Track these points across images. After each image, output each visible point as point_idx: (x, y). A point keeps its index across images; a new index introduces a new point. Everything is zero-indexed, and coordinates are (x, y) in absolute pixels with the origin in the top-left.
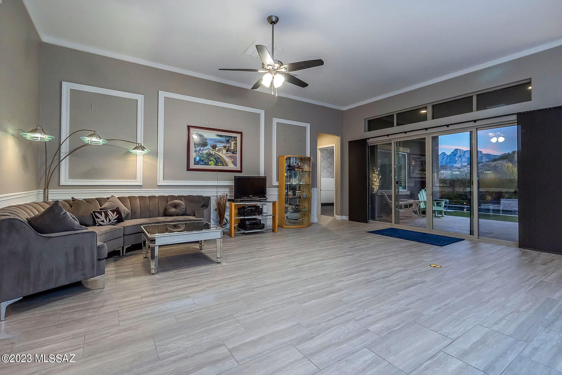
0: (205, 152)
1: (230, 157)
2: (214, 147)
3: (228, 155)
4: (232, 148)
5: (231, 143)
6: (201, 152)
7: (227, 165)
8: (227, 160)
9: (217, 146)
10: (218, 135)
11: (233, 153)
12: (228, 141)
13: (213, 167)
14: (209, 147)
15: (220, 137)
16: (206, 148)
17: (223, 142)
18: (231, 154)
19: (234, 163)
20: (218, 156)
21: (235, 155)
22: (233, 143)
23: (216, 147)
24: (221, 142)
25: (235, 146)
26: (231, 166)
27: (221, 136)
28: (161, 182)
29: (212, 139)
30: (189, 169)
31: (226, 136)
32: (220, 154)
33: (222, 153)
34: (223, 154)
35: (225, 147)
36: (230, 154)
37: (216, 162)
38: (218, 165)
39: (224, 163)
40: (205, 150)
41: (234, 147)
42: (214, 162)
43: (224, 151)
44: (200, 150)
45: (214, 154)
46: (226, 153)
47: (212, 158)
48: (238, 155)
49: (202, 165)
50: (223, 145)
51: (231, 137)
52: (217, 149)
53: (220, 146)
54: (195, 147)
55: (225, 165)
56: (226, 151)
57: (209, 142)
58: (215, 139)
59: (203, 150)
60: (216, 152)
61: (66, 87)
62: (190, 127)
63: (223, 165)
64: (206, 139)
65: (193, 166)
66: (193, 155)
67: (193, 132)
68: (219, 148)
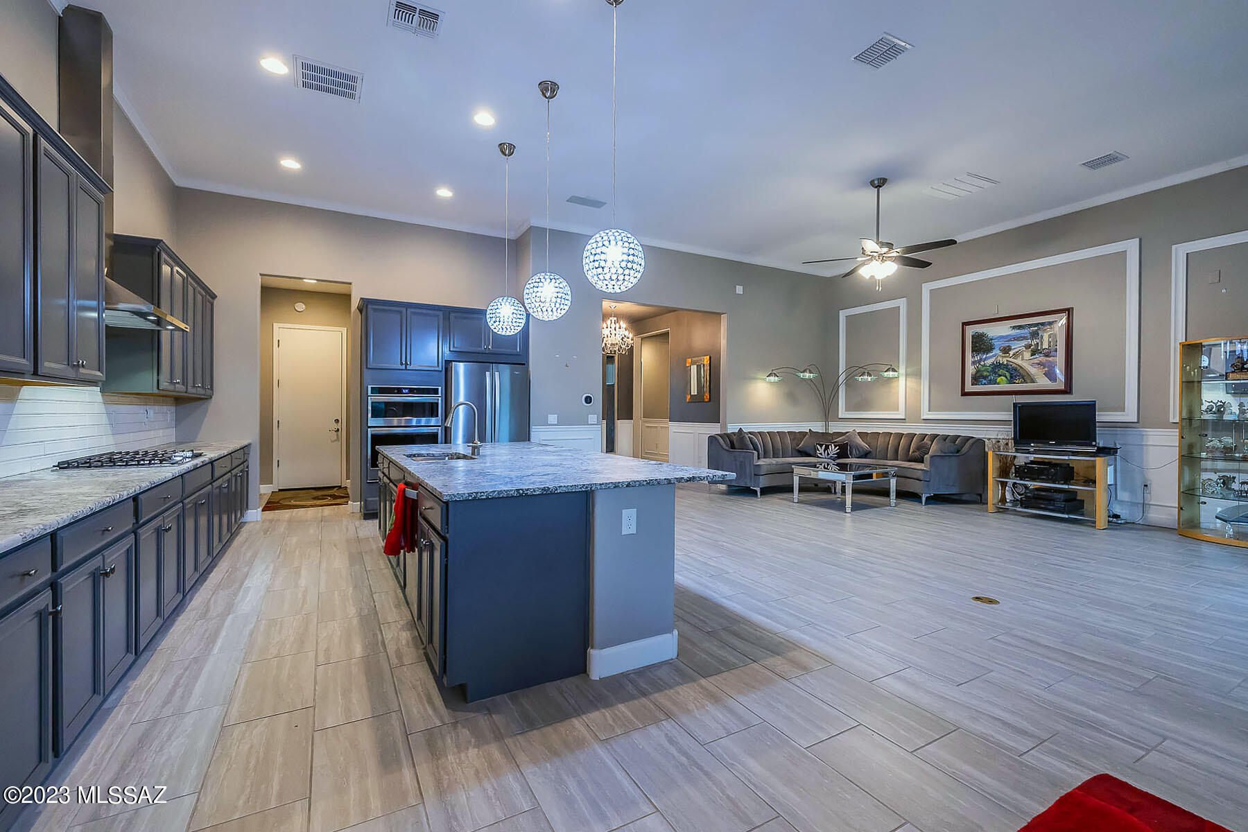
0: (989, 362)
1: (1040, 364)
2: (1006, 350)
3: (1036, 361)
4: (1045, 346)
5: (1042, 336)
6: (982, 363)
7: (1033, 381)
8: (1033, 370)
9: (1013, 347)
10: (1014, 328)
11: (1047, 356)
12: (1035, 335)
13: (1003, 385)
14: (997, 351)
15: (1018, 329)
16: (991, 354)
17: (1025, 338)
18: (1042, 359)
19: (1050, 375)
20: (1014, 365)
21: (1051, 359)
22: (1045, 336)
23: (1010, 349)
24: (1018, 338)
25: (1053, 340)
26: (1043, 382)
27: (1020, 327)
28: (926, 415)
29: (1002, 337)
30: (964, 394)
31: (1030, 326)
32: (1018, 361)
33: (1022, 360)
34: (1025, 361)
35: (1027, 347)
36: (1040, 358)
37: (1011, 377)
38: (1015, 383)
39: (1026, 378)
40: (991, 357)
41: (1050, 342)
42: (1006, 377)
43: (1027, 355)
44: (981, 359)
45: (1005, 363)
46: (1031, 358)
47: (1001, 372)
48: (1060, 358)
49: (985, 384)
50: (1024, 343)
51: (1043, 324)
52: (1011, 353)
53: (1017, 346)
54: (973, 357)
55: (1028, 381)
56: (1030, 354)
57: (997, 343)
58: (1007, 336)
59: (986, 359)
60: (1009, 359)
61: (843, 315)
62: (964, 324)
63: (1025, 382)
64: (992, 339)
65: (969, 387)
66: (970, 370)
67: (970, 331)
68: (1016, 350)
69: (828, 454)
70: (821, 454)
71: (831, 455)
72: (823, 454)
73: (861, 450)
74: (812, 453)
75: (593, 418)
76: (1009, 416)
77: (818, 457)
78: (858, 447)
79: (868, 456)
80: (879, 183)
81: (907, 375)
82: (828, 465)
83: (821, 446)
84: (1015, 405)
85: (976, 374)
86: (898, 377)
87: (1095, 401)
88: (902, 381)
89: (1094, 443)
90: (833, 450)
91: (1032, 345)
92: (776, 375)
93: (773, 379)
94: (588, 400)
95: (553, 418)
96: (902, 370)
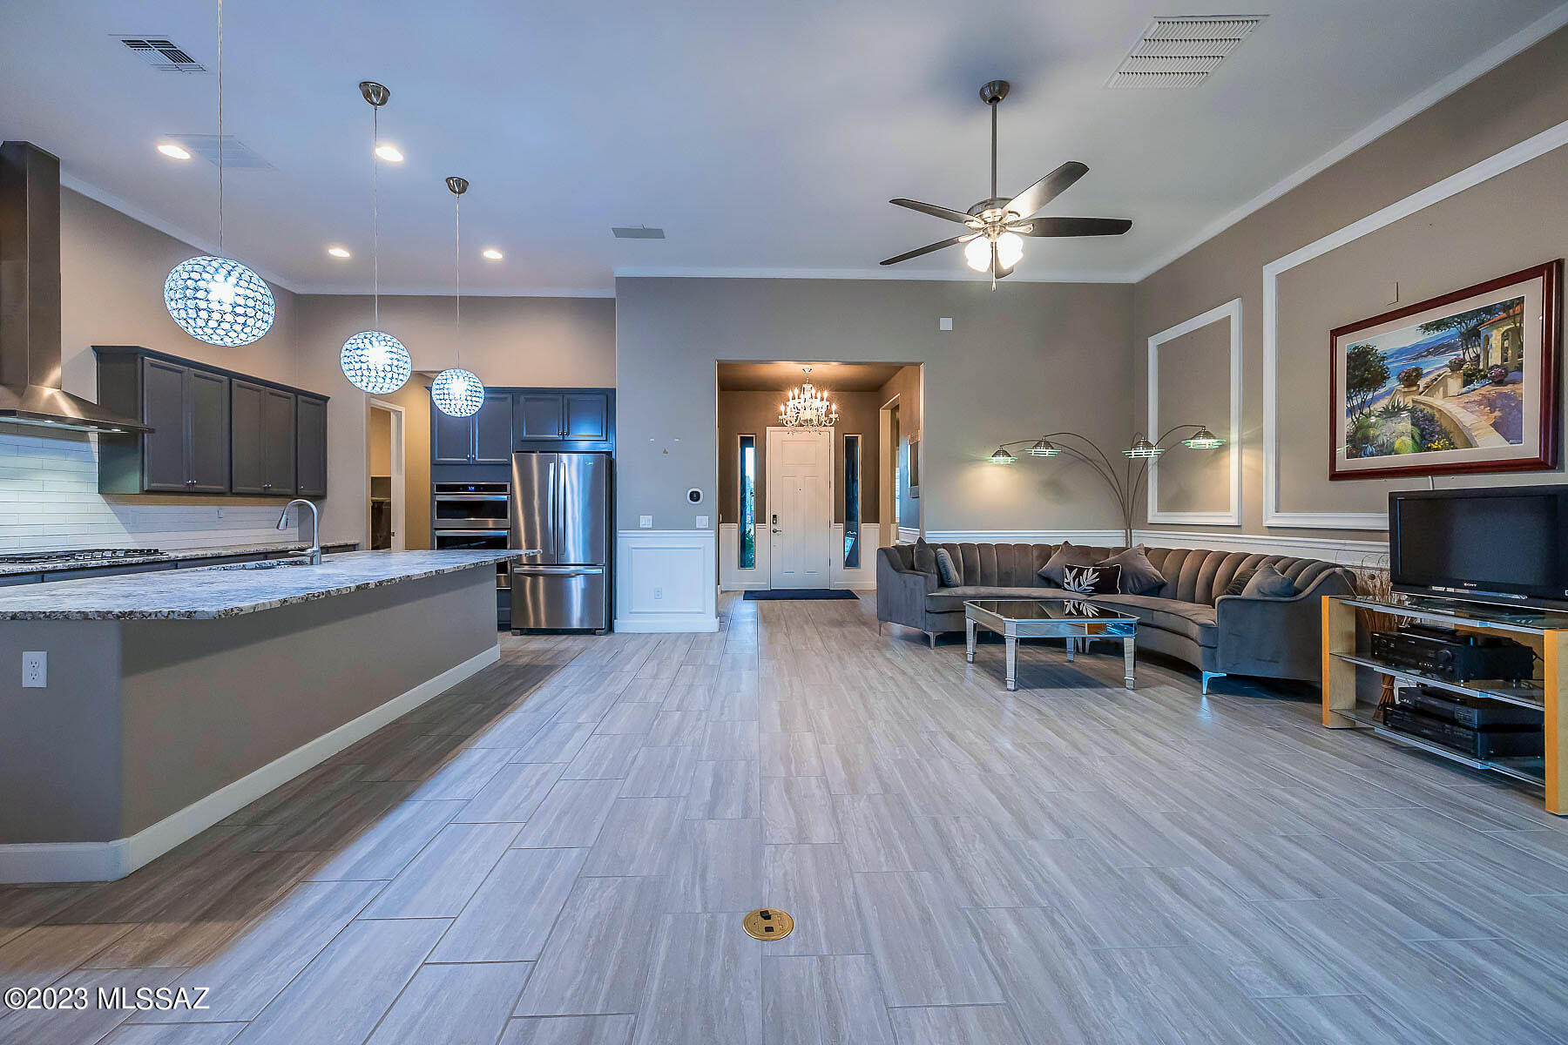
0: (1380, 406)
1: (1485, 401)
2: (1412, 379)
3: (1474, 396)
4: (1496, 360)
5: (1488, 338)
6: (1366, 411)
7: (1467, 444)
8: (1467, 419)
9: (1425, 372)
10: (1427, 327)
11: (1499, 383)
12: (1472, 336)
13: (1406, 456)
14: (1393, 383)
15: (1438, 329)
16: (1382, 390)
17: (1450, 347)
18: (1490, 389)
19: (1505, 427)
20: (1427, 410)
21: (1508, 388)
22: (1497, 336)
23: (1418, 374)
24: (1438, 349)
25: (1514, 343)
26: (1491, 445)
27: (1439, 325)
28: (1272, 520)
29: (1402, 352)
30: (1335, 476)
31: (1462, 317)
32: (1437, 401)
33: (1444, 396)
34: (1449, 399)
35: (1456, 366)
36: (1483, 389)
37: (1422, 436)
38: (1429, 449)
39: (1454, 436)
40: (1382, 396)
41: (1505, 350)
42: (1412, 437)
43: (1455, 385)
44: (1364, 401)
45: (1410, 405)
46: (1466, 389)
49: (1371, 454)
50: (1449, 358)
51: (1489, 310)
52: (1422, 383)
54: (1349, 398)
55: (1458, 442)
56: (1460, 381)
57: (1393, 366)
58: (1417, 345)
59: (1374, 400)
60: (1417, 397)
61: (1154, 343)
62: (1336, 333)
63: (1452, 446)
64: (1383, 358)
65: (1344, 464)
66: (1345, 425)
67: (1346, 344)
68: (1432, 376)
69: (1080, 585)
70: (1068, 584)
71: (1084, 586)
72: (1072, 583)
74: (1058, 581)
75: (702, 521)
76: (1380, 521)
77: (1065, 589)
78: (1139, 575)
79: (1163, 591)
80: (994, 93)
81: (1242, 443)
82: (1079, 604)
83: (1071, 569)
84: (1393, 497)
85: (1356, 432)
86: (1224, 447)
88: (1234, 451)
90: (1090, 577)
91: (1464, 361)
92: (1006, 454)
93: (1002, 459)
94: (695, 497)
95: (646, 520)
96: (1234, 436)
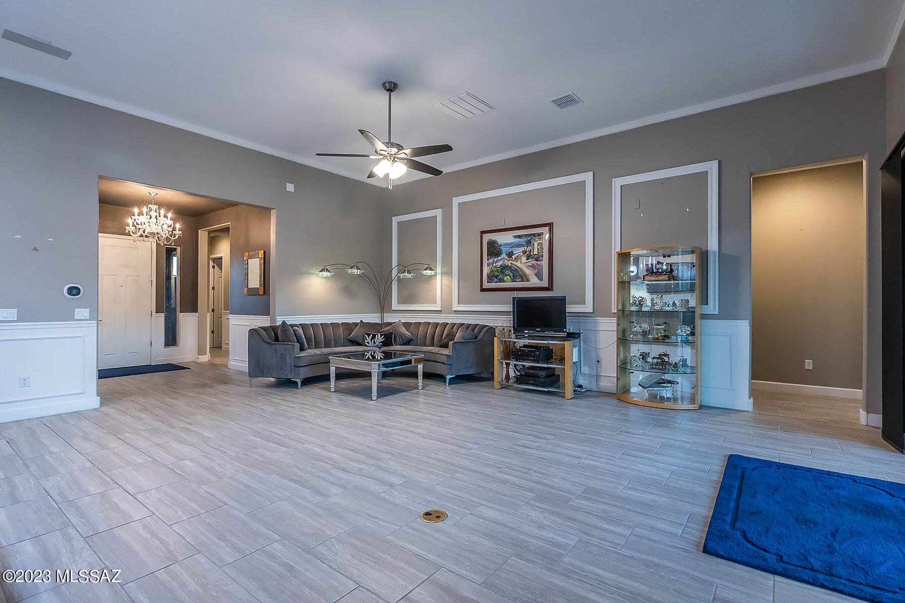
0: (499, 264)
1: (533, 266)
2: (510, 255)
3: (530, 264)
4: (536, 252)
5: (533, 244)
6: (494, 265)
7: (528, 280)
8: (528, 271)
10: (515, 237)
11: (537, 260)
12: (529, 243)
13: (508, 284)
14: (504, 256)
15: (518, 238)
16: (500, 258)
17: (522, 246)
18: (534, 262)
19: (539, 276)
20: (515, 267)
21: (539, 262)
22: (536, 245)
23: (513, 254)
24: (519, 246)
25: (541, 247)
26: (534, 281)
27: (519, 237)
28: (456, 307)
29: (507, 244)
30: (483, 290)
31: (526, 236)
32: (518, 264)
33: (521, 263)
34: (522, 264)
35: (524, 252)
36: (532, 262)
37: (514, 277)
38: (516, 281)
39: (524, 277)
40: (500, 260)
41: (538, 249)
42: (510, 276)
43: (524, 259)
44: (493, 261)
45: (510, 265)
46: (527, 261)
47: (507, 272)
48: (545, 262)
49: (496, 282)
50: (522, 249)
51: (534, 235)
52: (514, 257)
53: (518, 251)
54: (488, 259)
55: (525, 280)
56: (525, 258)
57: (504, 249)
58: (512, 243)
59: (497, 261)
60: (512, 262)
61: (395, 220)
62: (483, 232)
63: (523, 281)
64: (500, 246)
65: (486, 285)
66: (486, 270)
67: (487, 238)
68: (517, 255)
69: (374, 343)
70: (368, 343)
71: (377, 343)
72: (370, 342)
73: (404, 338)
74: (361, 342)
75: (82, 313)
77: (366, 346)
78: (401, 336)
79: (411, 343)
80: (391, 88)
81: (442, 273)
82: (374, 352)
83: (369, 335)
84: (514, 299)
85: (490, 273)
86: (436, 275)
87: (565, 296)
88: (439, 278)
89: (565, 330)
90: (379, 339)
91: (527, 251)
92: (328, 271)
93: (325, 274)
95: (8, 314)
96: (439, 270)
